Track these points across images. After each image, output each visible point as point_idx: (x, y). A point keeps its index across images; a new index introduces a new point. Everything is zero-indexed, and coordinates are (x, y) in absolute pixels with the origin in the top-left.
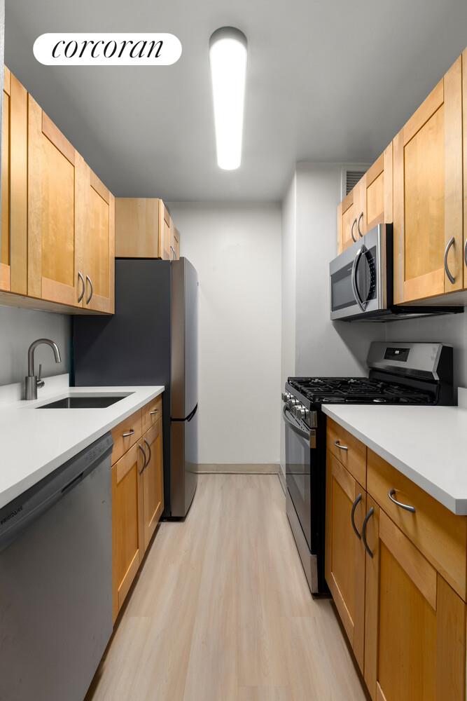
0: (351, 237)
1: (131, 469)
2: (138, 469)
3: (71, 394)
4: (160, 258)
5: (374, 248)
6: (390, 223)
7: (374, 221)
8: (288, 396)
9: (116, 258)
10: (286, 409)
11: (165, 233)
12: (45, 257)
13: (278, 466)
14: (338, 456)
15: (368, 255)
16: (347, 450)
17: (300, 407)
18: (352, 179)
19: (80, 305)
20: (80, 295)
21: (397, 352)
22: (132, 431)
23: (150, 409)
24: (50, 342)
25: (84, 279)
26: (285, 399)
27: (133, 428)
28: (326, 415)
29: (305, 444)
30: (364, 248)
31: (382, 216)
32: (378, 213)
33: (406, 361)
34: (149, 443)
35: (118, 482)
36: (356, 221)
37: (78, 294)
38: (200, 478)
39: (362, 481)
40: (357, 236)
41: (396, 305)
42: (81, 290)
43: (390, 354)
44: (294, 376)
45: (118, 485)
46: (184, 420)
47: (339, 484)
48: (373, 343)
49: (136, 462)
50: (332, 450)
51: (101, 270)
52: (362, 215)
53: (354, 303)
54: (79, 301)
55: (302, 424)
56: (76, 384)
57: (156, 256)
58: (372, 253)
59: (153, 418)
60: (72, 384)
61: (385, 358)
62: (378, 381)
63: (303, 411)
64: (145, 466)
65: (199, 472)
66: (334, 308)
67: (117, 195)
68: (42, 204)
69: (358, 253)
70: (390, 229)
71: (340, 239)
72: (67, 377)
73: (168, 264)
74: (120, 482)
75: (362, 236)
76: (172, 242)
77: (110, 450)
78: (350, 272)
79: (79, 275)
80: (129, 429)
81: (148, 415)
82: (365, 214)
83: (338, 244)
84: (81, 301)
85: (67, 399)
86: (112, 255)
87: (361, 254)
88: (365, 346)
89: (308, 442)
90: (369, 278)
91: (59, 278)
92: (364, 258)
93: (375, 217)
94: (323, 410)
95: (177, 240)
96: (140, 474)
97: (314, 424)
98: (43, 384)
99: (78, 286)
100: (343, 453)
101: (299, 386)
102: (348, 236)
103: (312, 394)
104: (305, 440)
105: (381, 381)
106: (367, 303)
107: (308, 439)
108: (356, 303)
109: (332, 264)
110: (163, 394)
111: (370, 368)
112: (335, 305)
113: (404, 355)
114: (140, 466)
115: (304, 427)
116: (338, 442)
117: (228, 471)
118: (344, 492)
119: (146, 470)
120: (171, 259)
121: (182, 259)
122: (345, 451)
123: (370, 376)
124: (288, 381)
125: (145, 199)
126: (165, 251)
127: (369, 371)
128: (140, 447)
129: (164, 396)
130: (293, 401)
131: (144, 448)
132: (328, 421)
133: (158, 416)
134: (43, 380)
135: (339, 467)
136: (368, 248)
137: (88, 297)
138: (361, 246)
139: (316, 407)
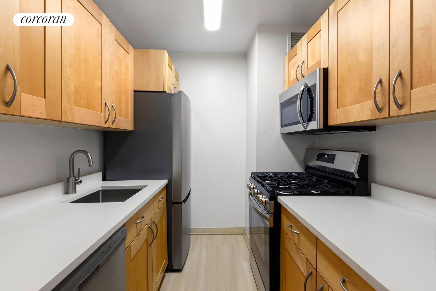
0: (295, 77)
1: (143, 244)
2: (148, 244)
3: (102, 187)
4: (165, 92)
5: (315, 85)
6: (326, 67)
7: (313, 66)
8: (252, 186)
9: (135, 91)
10: (251, 194)
11: (169, 75)
12: (77, 91)
13: (244, 229)
14: (291, 236)
15: (309, 91)
16: (298, 234)
17: (261, 196)
18: (295, 38)
19: (107, 125)
20: (107, 118)
21: (326, 156)
22: (143, 217)
23: (157, 198)
24: (85, 152)
25: (110, 108)
26: (250, 188)
27: (144, 216)
28: (281, 204)
29: (265, 224)
30: (306, 85)
31: (319, 62)
32: (317, 59)
33: (333, 163)
34: (156, 222)
35: (132, 258)
36: (299, 66)
37: (105, 118)
38: (193, 238)
39: (313, 262)
40: (300, 77)
41: (330, 126)
42: (107, 114)
43: (320, 157)
44: (255, 172)
45: (131, 261)
46: (181, 203)
47: (291, 257)
48: (308, 149)
49: (147, 239)
50: (285, 230)
51: (123, 100)
52: (304, 62)
53: (298, 123)
54: (106, 123)
55: (263, 208)
56: (107, 178)
57: (163, 90)
58: (312, 89)
59: (160, 204)
60: (104, 179)
61: (317, 160)
62: (312, 175)
63: (264, 200)
64: (154, 239)
65: (192, 234)
66: (282, 126)
67: (135, 47)
68: (75, 51)
69: (302, 89)
70: (326, 71)
71: (286, 79)
72: (100, 174)
73: (171, 95)
74: (133, 258)
75: (304, 77)
76: (174, 80)
77: (125, 238)
78: (296, 101)
79: (106, 104)
80: (141, 216)
81: (155, 203)
82: (306, 62)
83: (285, 82)
84: (108, 123)
85: (100, 190)
86: (132, 89)
87: (304, 90)
88: (302, 150)
89: (268, 223)
90: (309, 106)
91: (89, 106)
92: (306, 92)
93: (313, 63)
94: (278, 200)
95: (177, 78)
96: (150, 246)
97: (272, 211)
98: (81, 182)
99: (105, 112)
100: (296, 236)
101: (260, 181)
102: (293, 76)
103: (271, 189)
104: (266, 221)
105: (315, 176)
106: (308, 124)
107: (268, 220)
108: (300, 123)
109: (281, 96)
110: (167, 185)
111: (305, 165)
112: (283, 124)
113: (331, 158)
114: (150, 241)
115: (264, 211)
116: (291, 226)
117: (211, 233)
118: (296, 264)
119: (155, 241)
120: (173, 92)
121: (180, 92)
122: (297, 235)
123: (305, 172)
124: (252, 175)
125: (155, 50)
126: (168, 87)
127: (305, 168)
128: (150, 227)
129: (168, 187)
130: (256, 191)
131: (152, 228)
132: (282, 209)
133: (164, 201)
134: (81, 178)
135: (292, 244)
136: (309, 85)
137: (113, 119)
138: (304, 84)
139: (273, 198)
